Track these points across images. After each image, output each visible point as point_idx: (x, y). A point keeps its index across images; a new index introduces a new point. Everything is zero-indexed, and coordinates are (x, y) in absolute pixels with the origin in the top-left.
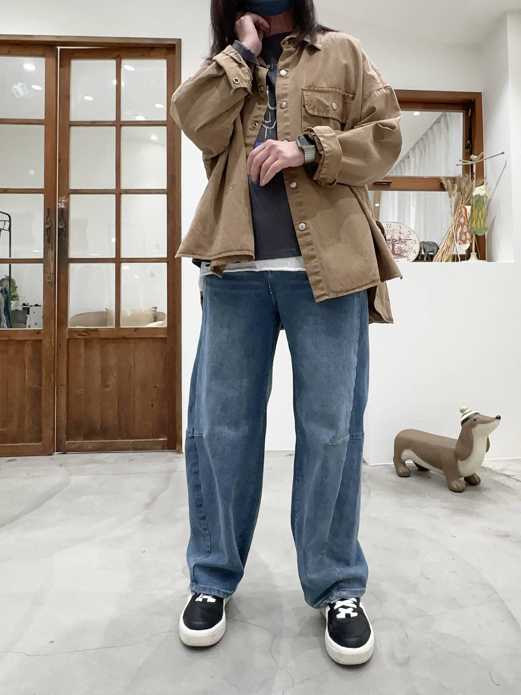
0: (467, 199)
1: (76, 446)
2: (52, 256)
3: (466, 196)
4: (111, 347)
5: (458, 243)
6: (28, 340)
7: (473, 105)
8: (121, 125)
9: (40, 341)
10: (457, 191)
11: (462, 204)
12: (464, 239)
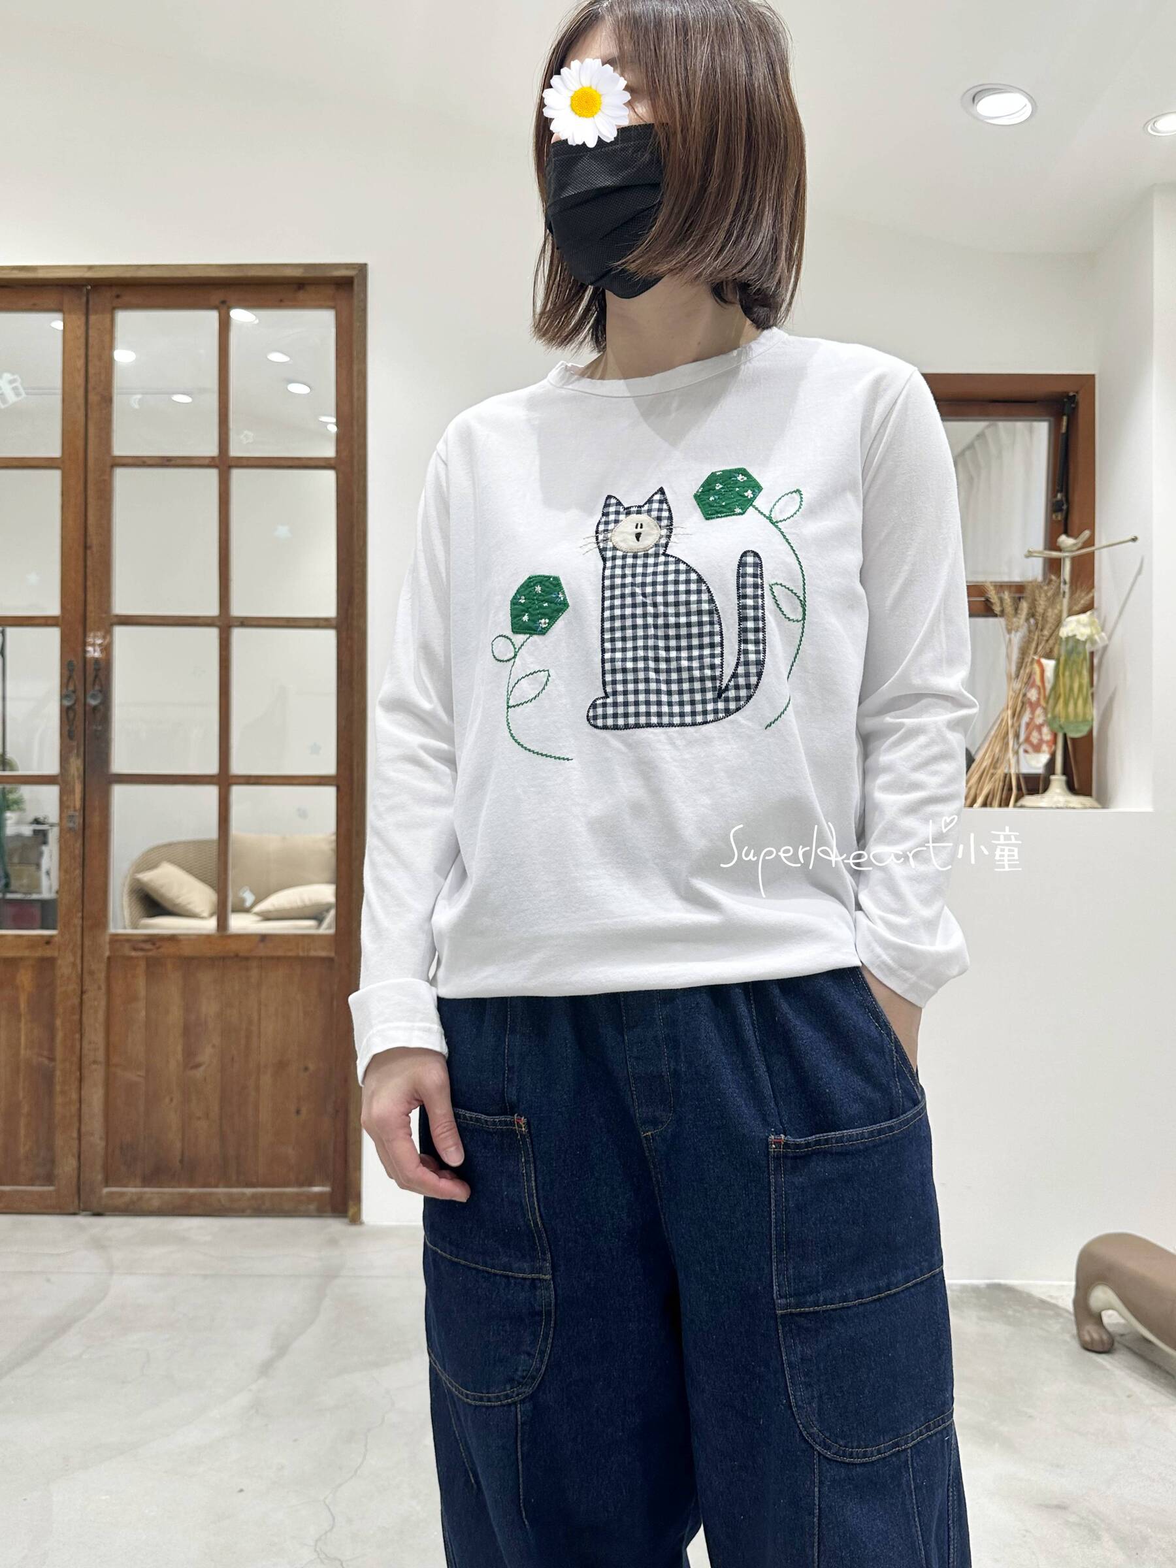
0: (1047, 641)
1: (126, 1199)
2: (78, 769)
3: (1046, 633)
4: (205, 978)
5: (1021, 751)
6: (28, 958)
7: (1073, 406)
8: (230, 467)
9: (51, 961)
10: (1027, 620)
11: (1035, 653)
12: (1035, 741)
